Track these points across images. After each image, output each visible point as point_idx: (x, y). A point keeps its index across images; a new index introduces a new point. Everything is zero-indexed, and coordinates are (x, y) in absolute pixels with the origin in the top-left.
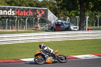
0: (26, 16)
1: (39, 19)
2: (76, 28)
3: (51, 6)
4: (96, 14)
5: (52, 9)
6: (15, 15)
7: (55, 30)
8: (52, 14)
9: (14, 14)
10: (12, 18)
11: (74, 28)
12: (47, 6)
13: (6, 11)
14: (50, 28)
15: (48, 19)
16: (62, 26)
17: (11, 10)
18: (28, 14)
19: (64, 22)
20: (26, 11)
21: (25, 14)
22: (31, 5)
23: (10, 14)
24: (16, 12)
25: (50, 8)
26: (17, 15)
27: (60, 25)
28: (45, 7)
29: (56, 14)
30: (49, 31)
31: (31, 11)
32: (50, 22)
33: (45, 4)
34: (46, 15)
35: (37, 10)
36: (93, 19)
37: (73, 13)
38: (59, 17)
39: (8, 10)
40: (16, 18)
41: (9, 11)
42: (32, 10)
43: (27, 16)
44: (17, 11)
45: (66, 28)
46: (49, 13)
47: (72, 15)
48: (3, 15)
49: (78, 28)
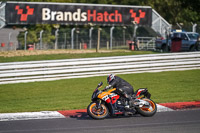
0: (109, 22)
1: (136, 27)
3: (158, 2)
5: (159, 8)
6: (87, 22)
7: (170, 50)
8: (161, 17)
9: (85, 19)
10: (81, 26)
13: (70, 13)
14: (159, 45)
15: (153, 27)
16: (183, 42)
17: (79, 10)
18: (113, 18)
19: (187, 33)
21: (107, 18)
23: (79, 19)
24: (90, 15)
25: (156, 7)
26: (92, 21)
27: (180, 39)
28: (145, 4)
29: (167, 18)
31: (119, 12)
32: (158, 35)
35: (131, 11)
38: (174, 24)
39: (74, 10)
40: (90, 27)
41: (75, 14)
42: (121, 11)
43: (111, 23)
44: (92, 13)
46: (154, 16)
48: (64, 21)
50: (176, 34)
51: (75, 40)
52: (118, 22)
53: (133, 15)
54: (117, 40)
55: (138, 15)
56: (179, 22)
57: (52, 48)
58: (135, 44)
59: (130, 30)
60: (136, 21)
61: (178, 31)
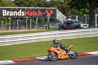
0: (36, 16)
1: (49, 18)
2: (86, 26)
3: (59, 5)
6: (25, 16)
7: (65, 29)
8: (61, 13)
9: (24, 15)
10: (22, 18)
11: (84, 26)
12: (55, 6)
13: (16, 12)
14: (60, 27)
15: (57, 18)
16: (72, 25)
17: (21, 10)
18: (37, 14)
19: (73, 20)
20: (36, 11)
21: (35, 14)
22: (39, 5)
23: (20, 15)
24: (26, 13)
25: (58, 8)
26: (27, 16)
27: (70, 24)
28: (53, 7)
31: (41, 11)
32: (60, 21)
33: (54, 3)
35: (46, 10)
38: (67, 16)
39: (18, 11)
40: (26, 19)
41: (19, 12)
44: (27, 11)
45: (76, 26)
46: (57, 12)
47: (79, 14)
48: (13, 16)
49: (88, 26)
50: (68, 21)
51: (19, 25)
53: (47, 12)
54: (40, 25)
55: (49, 12)
56: (70, 15)
57: (8, 29)
58: (49, 27)
59: (46, 20)
60: (48, 15)
61: (69, 19)
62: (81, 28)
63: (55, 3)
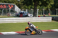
1: (10, 10)
2: (32, 16)
3: (17, 3)
4: (42, 8)
7: (19, 17)
8: (17, 7)
11: (30, 15)
14: (16, 15)
15: (15, 10)
16: (23, 14)
18: (4, 7)
19: (24, 12)
22: (5, 2)
25: (16, 4)
28: (13, 3)
29: (19, 8)
30: (16, 17)
32: (17, 12)
34: (14, 8)
35: (9, 5)
36: (41, 11)
37: (29, 7)
38: (21, 9)
42: (6, 5)
46: (15, 7)
47: (28, 8)
50: (21, 12)
52: (5, 8)
55: (11, 6)
56: (23, 9)
59: (8, 11)
62: (28, 17)
63: (15, 1)
